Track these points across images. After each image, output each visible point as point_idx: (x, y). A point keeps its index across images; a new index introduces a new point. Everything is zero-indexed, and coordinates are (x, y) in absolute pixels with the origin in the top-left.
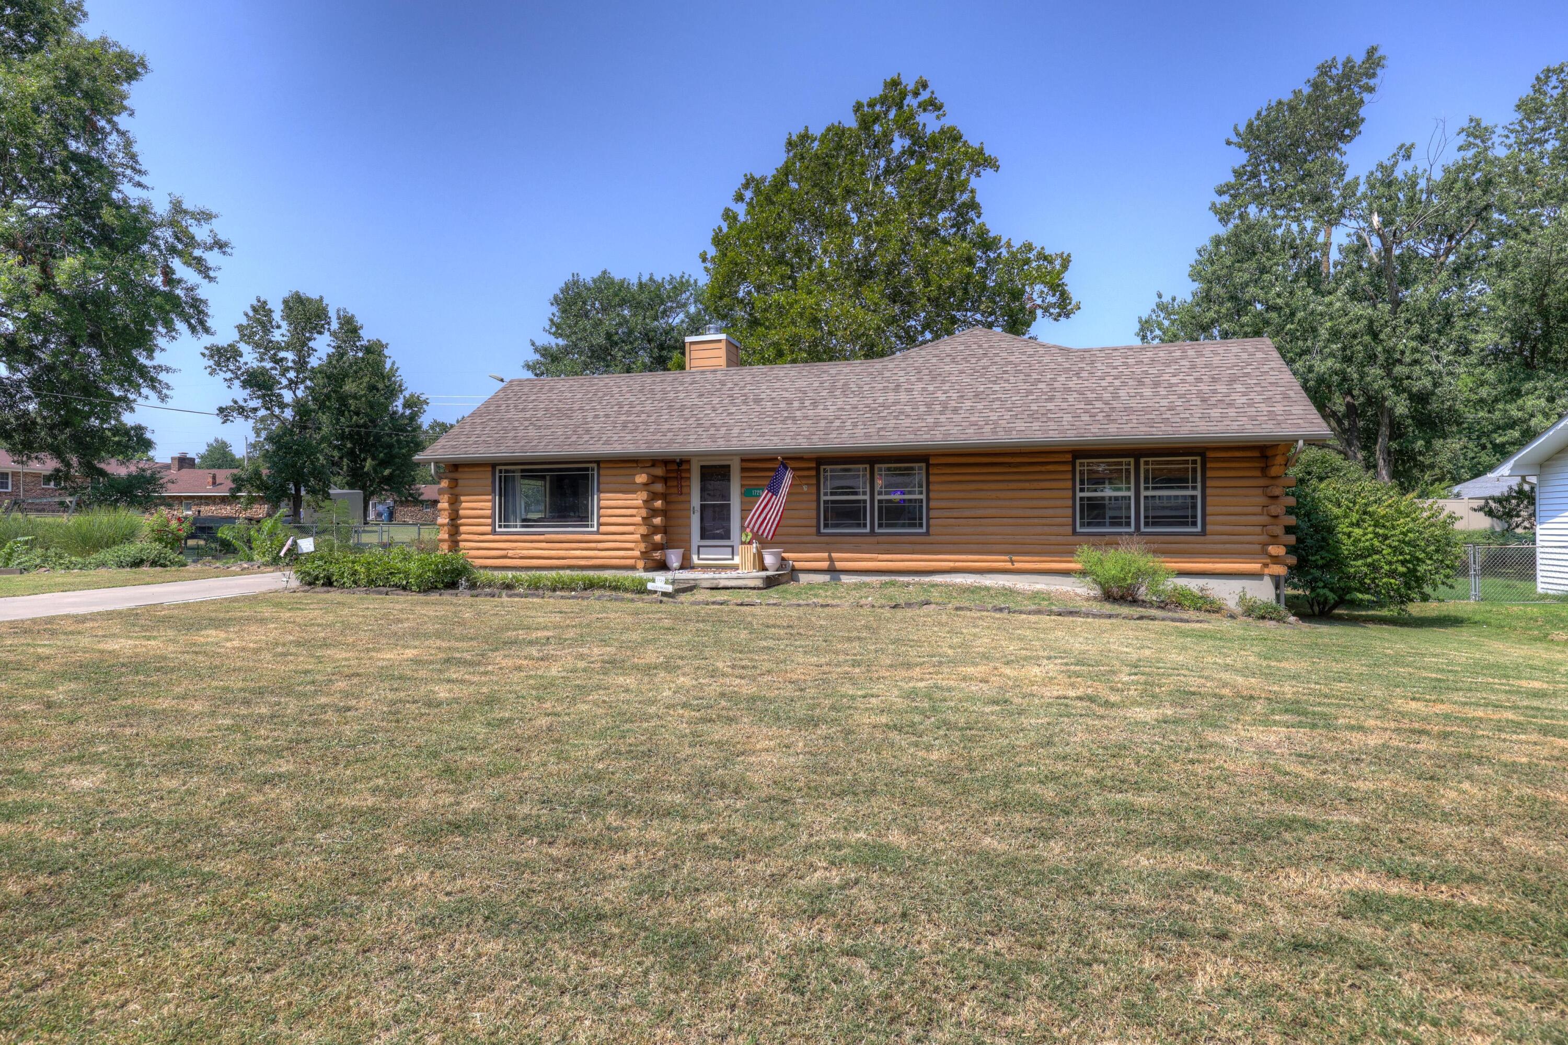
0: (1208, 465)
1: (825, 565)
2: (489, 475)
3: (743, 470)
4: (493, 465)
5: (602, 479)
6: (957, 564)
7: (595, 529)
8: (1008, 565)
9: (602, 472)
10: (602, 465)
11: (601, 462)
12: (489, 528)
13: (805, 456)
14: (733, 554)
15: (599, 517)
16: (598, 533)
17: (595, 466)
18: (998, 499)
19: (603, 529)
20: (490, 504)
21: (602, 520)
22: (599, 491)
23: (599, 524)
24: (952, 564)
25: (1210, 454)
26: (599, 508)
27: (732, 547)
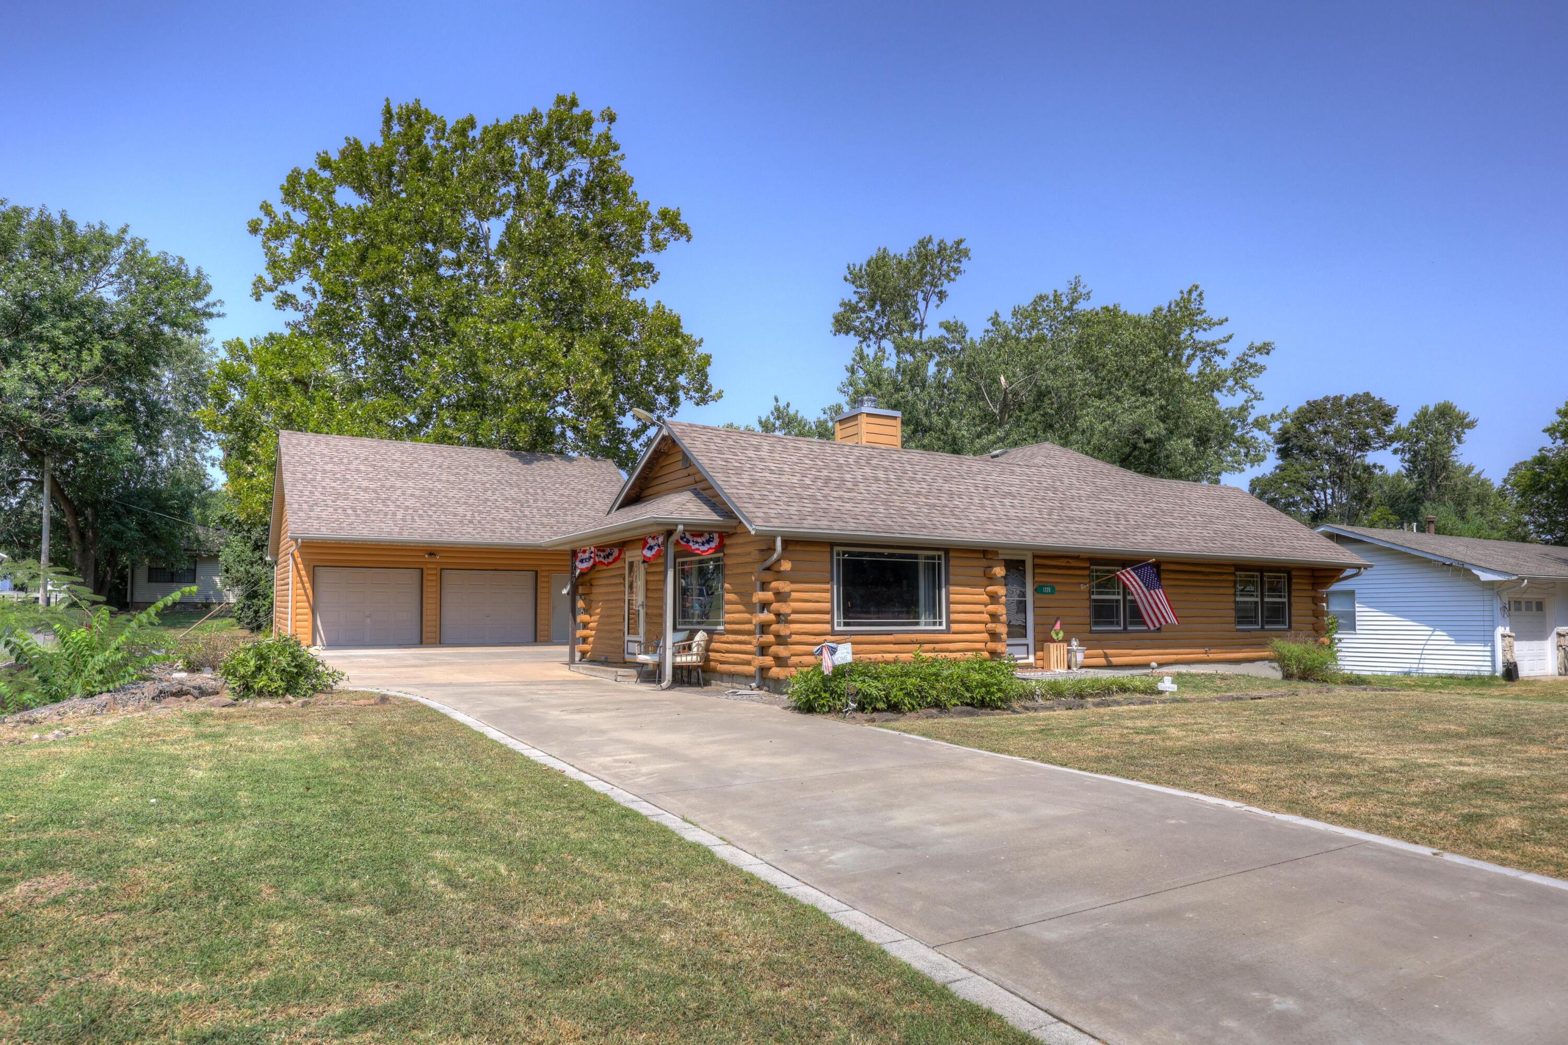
0: (1294, 580)
1: (1102, 661)
2: (827, 557)
3: (1035, 566)
4: (829, 544)
5: (951, 570)
6: (1179, 657)
7: (944, 627)
8: (1204, 656)
9: (952, 562)
10: (951, 554)
11: (948, 550)
12: (827, 627)
13: (1082, 555)
14: (1028, 653)
15: (948, 613)
16: (948, 631)
17: (942, 553)
18: (1198, 601)
19: (954, 627)
20: (828, 595)
21: (953, 617)
22: (948, 583)
23: (949, 622)
24: (1175, 657)
25: (1294, 573)
26: (948, 603)
27: (1027, 645)
